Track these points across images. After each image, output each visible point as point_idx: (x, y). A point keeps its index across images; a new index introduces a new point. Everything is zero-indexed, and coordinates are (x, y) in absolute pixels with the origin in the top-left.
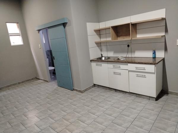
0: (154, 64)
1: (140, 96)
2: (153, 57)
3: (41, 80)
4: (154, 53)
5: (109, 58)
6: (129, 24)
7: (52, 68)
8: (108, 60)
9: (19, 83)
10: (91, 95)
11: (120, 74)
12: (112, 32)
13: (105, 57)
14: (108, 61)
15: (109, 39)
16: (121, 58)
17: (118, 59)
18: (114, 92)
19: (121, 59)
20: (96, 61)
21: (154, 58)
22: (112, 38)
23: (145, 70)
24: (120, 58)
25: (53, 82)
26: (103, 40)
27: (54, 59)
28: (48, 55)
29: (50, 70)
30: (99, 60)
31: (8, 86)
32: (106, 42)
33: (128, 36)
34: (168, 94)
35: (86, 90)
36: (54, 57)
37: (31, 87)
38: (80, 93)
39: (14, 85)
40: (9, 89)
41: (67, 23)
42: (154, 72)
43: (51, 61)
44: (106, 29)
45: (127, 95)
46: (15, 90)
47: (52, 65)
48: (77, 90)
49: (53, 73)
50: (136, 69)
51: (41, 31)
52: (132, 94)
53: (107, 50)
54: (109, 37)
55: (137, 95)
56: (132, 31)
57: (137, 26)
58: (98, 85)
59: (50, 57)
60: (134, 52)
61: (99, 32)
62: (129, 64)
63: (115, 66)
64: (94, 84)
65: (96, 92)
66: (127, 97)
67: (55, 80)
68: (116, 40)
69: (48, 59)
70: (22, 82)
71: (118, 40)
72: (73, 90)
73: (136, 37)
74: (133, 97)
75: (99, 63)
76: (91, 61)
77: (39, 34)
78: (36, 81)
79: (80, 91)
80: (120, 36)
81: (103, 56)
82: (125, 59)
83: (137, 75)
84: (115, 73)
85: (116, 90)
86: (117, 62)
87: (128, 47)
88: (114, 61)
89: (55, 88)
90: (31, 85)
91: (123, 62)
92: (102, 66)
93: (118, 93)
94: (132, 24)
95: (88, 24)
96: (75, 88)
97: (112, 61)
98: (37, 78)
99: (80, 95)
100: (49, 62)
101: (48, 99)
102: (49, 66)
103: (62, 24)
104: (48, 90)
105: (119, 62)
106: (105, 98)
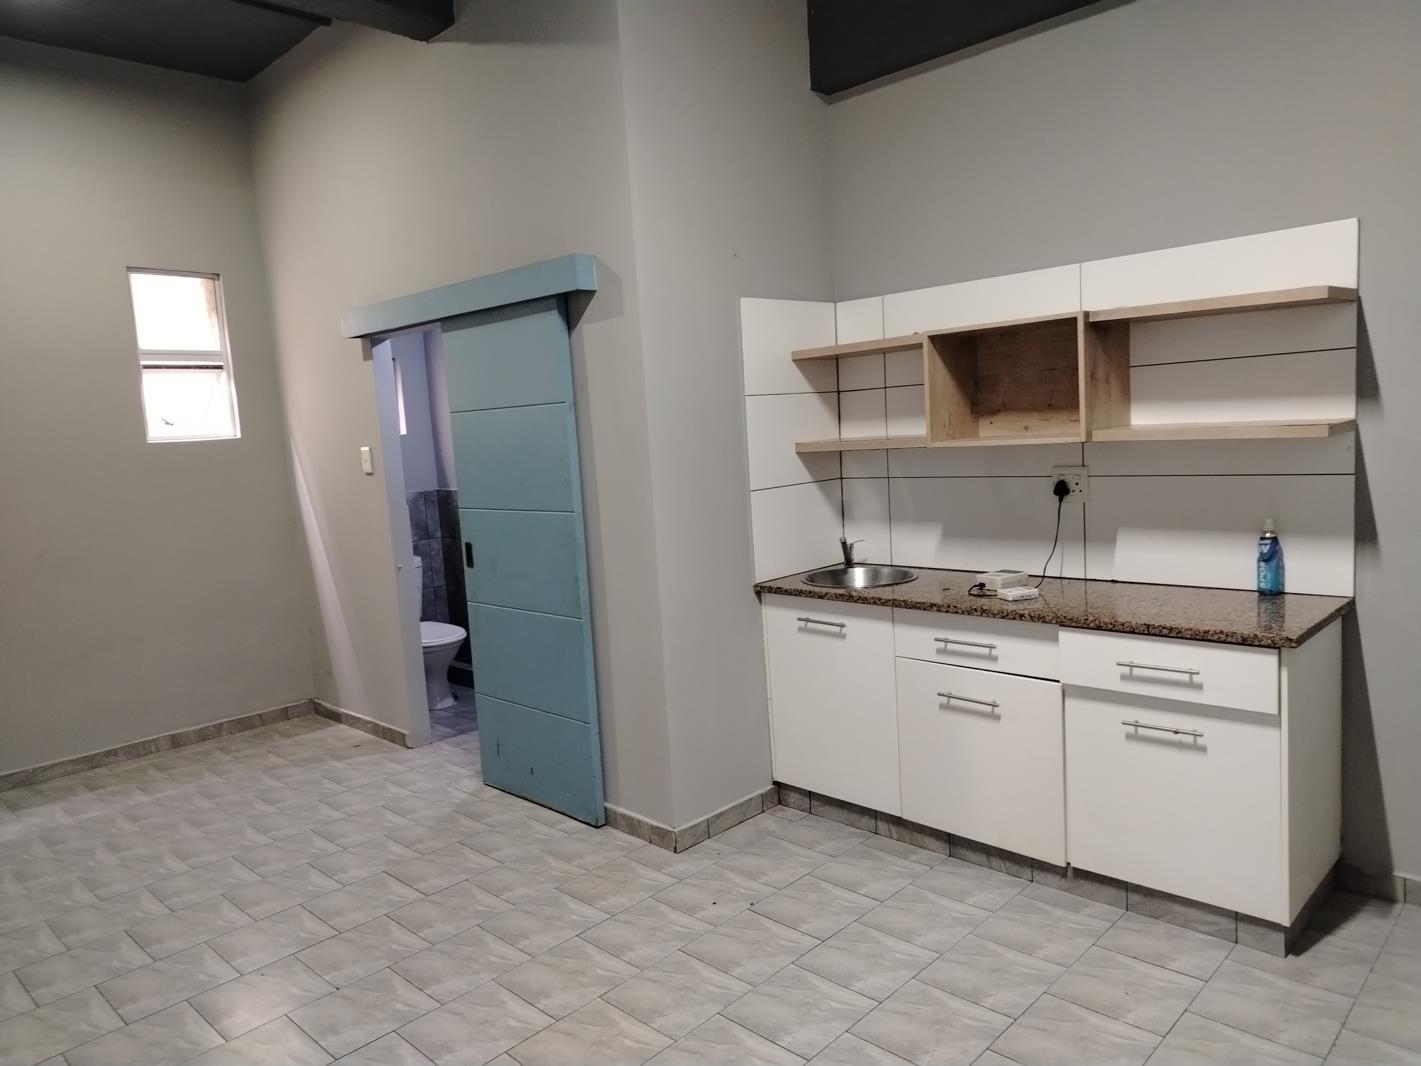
0: (1273, 646)
1: (1156, 903)
2: (1261, 593)
3: (354, 722)
4: (1272, 556)
5: (903, 575)
6: (1074, 320)
8: (898, 595)
9: (176, 742)
10: (754, 876)
11: (991, 712)
12: (932, 374)
13: (874, 571)
14: (895, 603)
15: (915, 429)
16: (999, 579)
17: (982, 586)
18: (937, 853)
19: (1003, 592)
20: (799, 593)
21: (1272, 594)
22: (932, 427)
23: (1199, 687)
24: (994, 581)
25: (446, 748)
26: (857, 432)
27: (470, 563)
28: (420, 530)
29: (428, 651)
30: (828, 585)
31: (91, 762)
32: (888, 452)
33: (1064, 416)
34: (1390, 900)
35: (708, 830)
36: (469, 547)
37: (268, 781)
38: (663, 854)
39: (139, 756)
40: (91, 788)
41: (589, 294)
42: (1275, 711)
43: (440, 581)
44: (884, 352)
45: (1048, 889)
46: (140, 797)
47: (443, 607)
48: (633, 827)
49: (453, 672)
50: (1124, 678)
51: (388, 343)
52: (1088, 886)
53: (892, 516)
54: (911, 412)
55: (1135, 898)
56: (1092, 375)
57: (1132, 344)
58: (811, 795)
59: (436, 545)
60: (1110, 540)
61: (828, 372)
62: (1067, 637)
63: (951, 646)
64: (776, 783)
65: (796, 849)
66: (1047, 908)
67: (463, 732)
68: (963, 436)
69: (418, 560)
70: (203, 736)
71: (975, 435)
72: (608, 820)
73: (1129, 425)
74: (1097, 912)
75: (826, 614)
76: (761, 591)
77: (369, 363)
78: (313, 730)
79: (660, 837)
80: (994, 412)
81: (856, 557)
82: (1034, 592)
83: (1131, 729)
84: (950, 703)
85: (955, 844)
86: (970, 612)
87: (1061, 500)
88: (947, 601)
89: (465, 796)
90: (273, 759)
91: (1022, 616)
92: (842, 636)
93: (971, 871)
94: (1091, 320)
95: (747, 305)
96: (619, 805)
97: (932, 605)
98: (324, 704)
99: (658, 867)
100: (425, 586)
101: (395, 886)
102: (423, 619)
103: (554, 300)
104: (403, 813)
105: (984, 611)
106: (867, 902)
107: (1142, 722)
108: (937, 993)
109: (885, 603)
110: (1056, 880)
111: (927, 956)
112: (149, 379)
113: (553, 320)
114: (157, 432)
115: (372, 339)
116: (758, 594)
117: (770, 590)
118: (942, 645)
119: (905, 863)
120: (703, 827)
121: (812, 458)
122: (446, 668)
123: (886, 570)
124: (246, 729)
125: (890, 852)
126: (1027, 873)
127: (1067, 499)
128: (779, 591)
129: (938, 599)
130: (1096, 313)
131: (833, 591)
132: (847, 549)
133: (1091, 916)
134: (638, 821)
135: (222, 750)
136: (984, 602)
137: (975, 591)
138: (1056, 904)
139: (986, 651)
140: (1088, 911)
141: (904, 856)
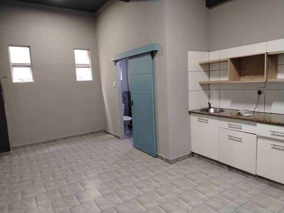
1: (277, 185)
3: (111, 134)
5: (222, 110)
6: (264, 54)
7: (129, 118)
8: (220, 114)
9: (80, 136)
10: (186, 170)
11: (240, 140)
12: (230, 67)
13: (215, 109)
14: (219, 116)
15: (226, 79)
16: (244, 112)
17: (240, 113)
18: (226, 170)
19: (244, 115)
20: (198, 113)
22: (230, 78)
24: (242, 112)
25: (127, 140)
26: (213, 79)
27: (132, 105)
28: (124, 99)
29: (125, 121)
30: (205, 112)
31: (66, 138)
32: (220, 84)
33: (261, 76)
35: (177, 160)
36: (132, 102)
37: (95, 144)
38: (168, 164)
39: (74, 138)
40: (66, 143)
41: (157, 51)
43: (128, 108)
44: (220, 62)
45: (251, 179)
46: (74, 145)
47: (128, 113)
48: (162, 158)
49: (129, 126)
50: (272, 134)
51: (119, 63)
52: (261, 179)
53: (220, 98)
54: (225, 75)
55: (272, 183)
56: (268, 67)
57: (279, 61)
58: (199, 155)
59: (127, 101)
60: (271, 104)
61: (207, 67)
62: (258, 125)
64: (192, 152)
65: (195, 166)
66: (251, 183)
67: (130, 137)
68: (237, 80)
69: (123, 104)
70: (85, 135)
71: (240, 81)
72: (157, 156)
73: (277, 78)
74: (263, 185)
75: (204, 118)
76: (190, 112)
77: (115, 66)
78: (104, 135)
79: (167, 161)
80: (244, 75)
81: (212, 106)
82: (251, 115)
83: (273, 146)
84: (230, 138)
85: (230, 168)
86: (236, 118)
87: (259, 95)
88: (231, 116)
89: (130, 149)
90: (96, 140)
91: (248, 120)
92: (208, 123)
93: (234, 174)
94: (268, 54)
95: (190, 53)
96: (159, 153)
97: (228, 117)
98: (106, 130)
99: (167, 167)
100: (125, 109)
101: (116, 165)
102: (124, 116)
103: (150, 53)
104: (119, 152)
105: (239, 118)
106: (210, 178)
107: (276, 144)
108: (224, 198)
109: (217, 116)
110: (253, 177)
111: (222, 190)
112: (77, 69)
113: (149, 57)
114: (78, 79)
115: (116, 61)
116: (190, 113)
117: (192, 112)
118: (229, 125)
119: (219, 171)
120: (176, 160)
121: (202, 85)
122: (128, 125)
123: (218, 109)
124: (92, 134)
125: (216, 168)
126: (247, 175)
127: (260, 94)
128: (194, 113)
129: (229, 115)
130: (270, 53)
131: (206, 113)
132: (209, 104)
133: (261, 186)
134: (163, 157)
135: (88, 138)
136: (240, 117)
137: (238, 114)
138: (253, 183)
139: (240, 127)
140: (261, 185)
141: (219, 169)
